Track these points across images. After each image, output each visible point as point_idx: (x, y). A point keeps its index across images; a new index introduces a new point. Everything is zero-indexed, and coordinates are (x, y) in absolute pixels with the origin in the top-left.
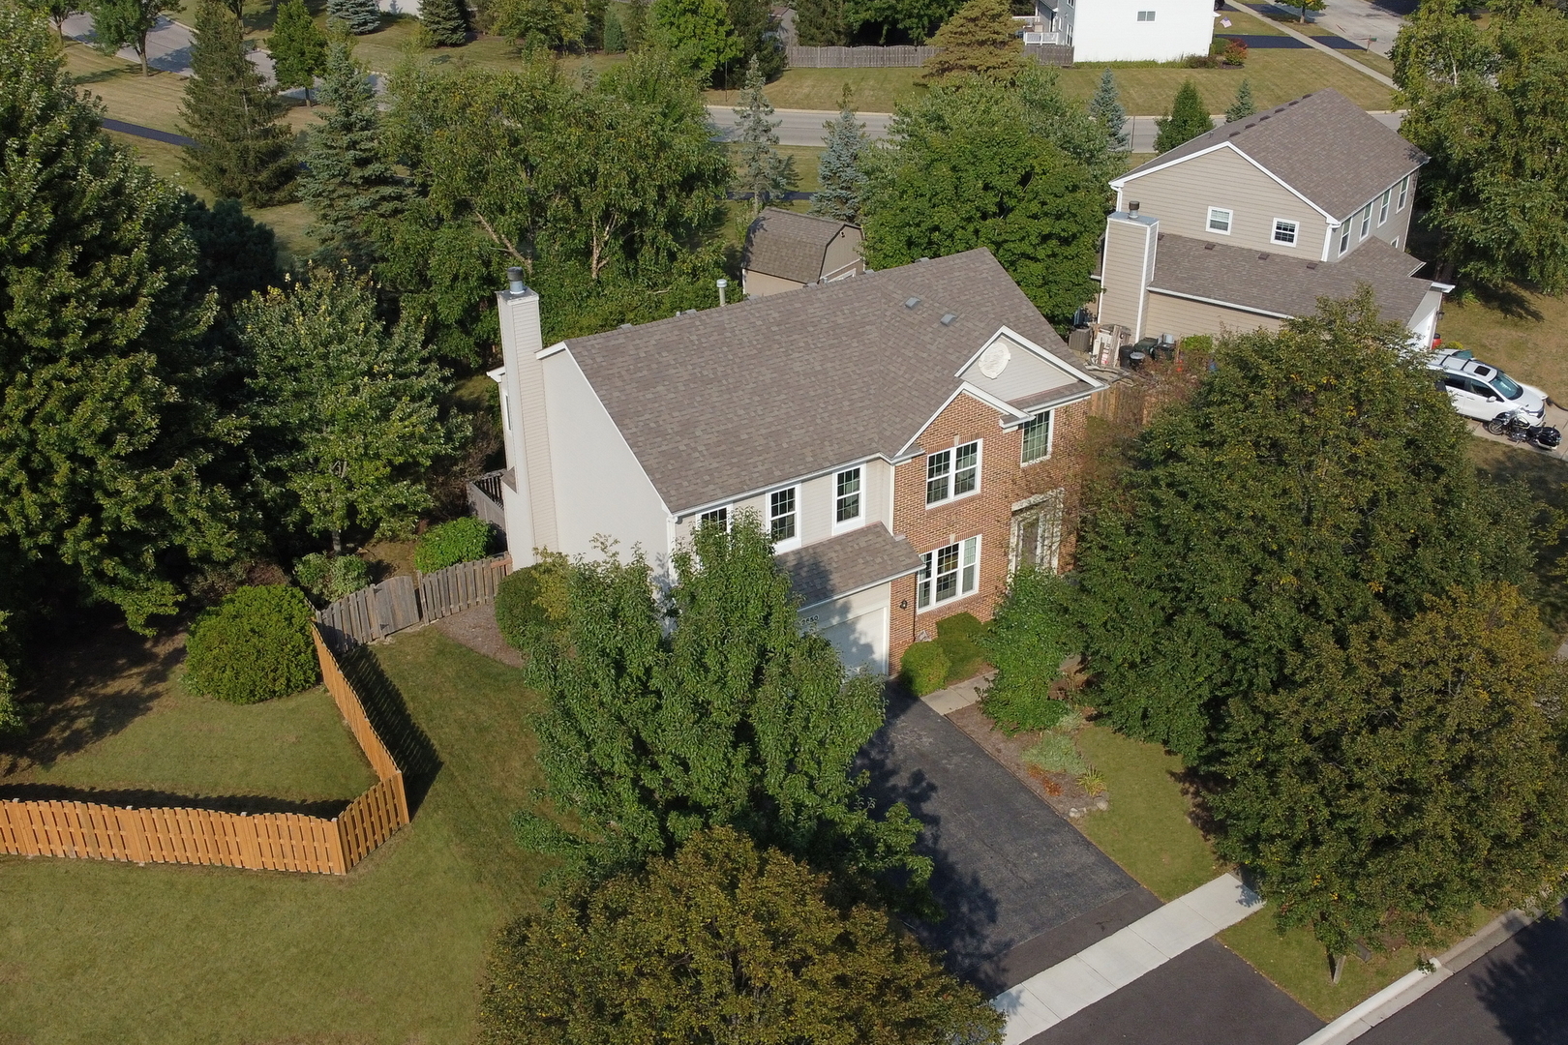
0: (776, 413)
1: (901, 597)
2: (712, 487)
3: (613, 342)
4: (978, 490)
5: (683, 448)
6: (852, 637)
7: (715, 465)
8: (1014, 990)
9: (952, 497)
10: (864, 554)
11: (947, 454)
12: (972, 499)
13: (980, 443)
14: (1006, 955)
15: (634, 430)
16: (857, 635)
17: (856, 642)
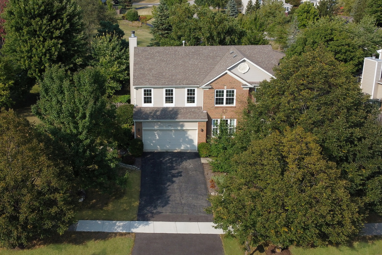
0: (177, 71)
1: (201, 128)
2: (147, 82)
3: (146, 49)
4: (234, 105)
5: (146, 73)
6: (186, 135)
7: (152, 78)
8: (150, 222)
9: (224, 105)
10: (191, 113)
11: (223, 92)
12: (231, 107)
13: (235, 91)
14: (157, 214)
15: (137, 67)
16: (188, 135)
17: (187, 137)
